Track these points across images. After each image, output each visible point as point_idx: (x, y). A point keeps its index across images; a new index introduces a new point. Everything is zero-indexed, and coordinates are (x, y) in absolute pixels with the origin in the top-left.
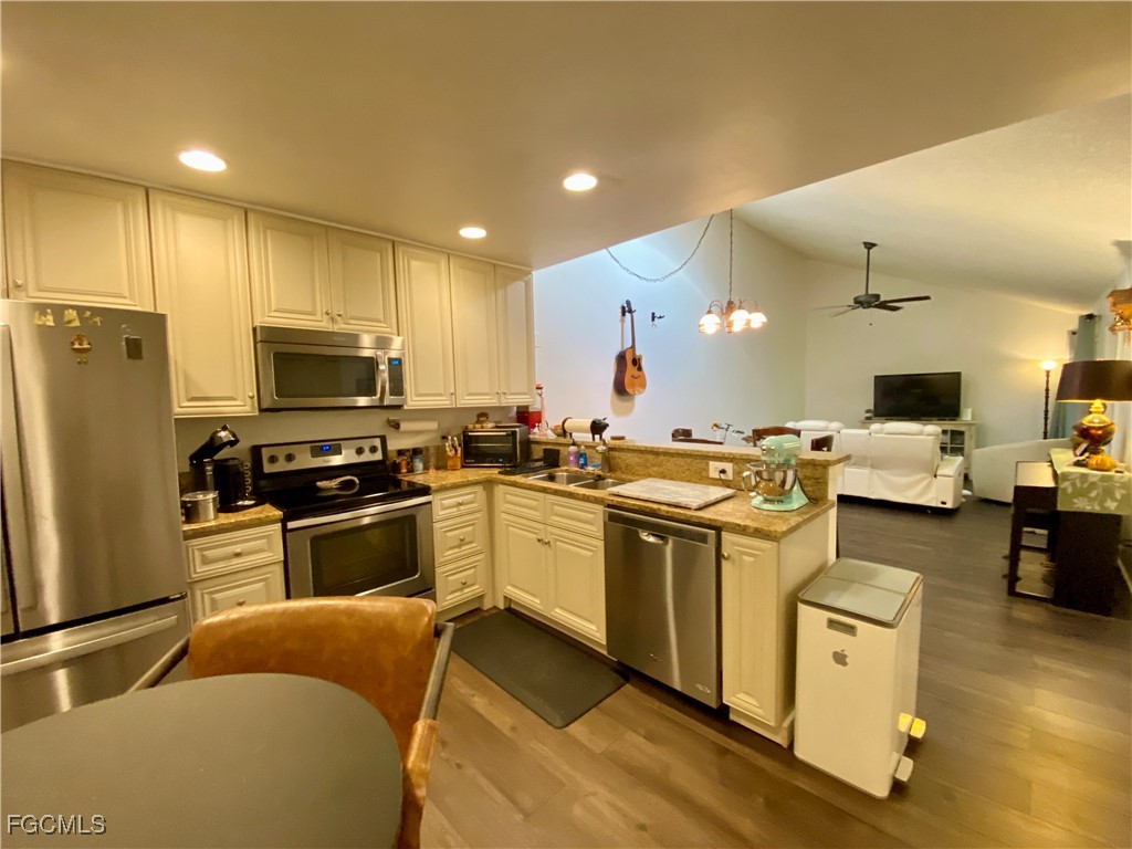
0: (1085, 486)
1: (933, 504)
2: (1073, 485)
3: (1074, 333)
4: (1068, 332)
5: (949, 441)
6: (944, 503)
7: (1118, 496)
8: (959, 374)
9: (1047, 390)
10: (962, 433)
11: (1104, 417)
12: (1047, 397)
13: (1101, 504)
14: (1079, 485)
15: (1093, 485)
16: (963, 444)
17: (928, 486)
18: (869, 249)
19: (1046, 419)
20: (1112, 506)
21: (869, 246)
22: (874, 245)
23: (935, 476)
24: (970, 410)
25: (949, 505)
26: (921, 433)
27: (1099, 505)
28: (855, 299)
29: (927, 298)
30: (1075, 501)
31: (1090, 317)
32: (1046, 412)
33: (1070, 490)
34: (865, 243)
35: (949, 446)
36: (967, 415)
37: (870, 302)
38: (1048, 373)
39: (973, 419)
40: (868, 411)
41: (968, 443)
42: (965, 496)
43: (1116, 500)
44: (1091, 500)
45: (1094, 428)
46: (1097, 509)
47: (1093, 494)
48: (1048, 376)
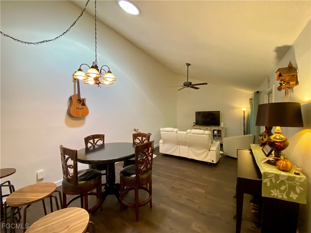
0: (278, 182)
1: (209, 161)
2: (271, 181)
3: (251, 99)
4: (249, 99)
5: (217, 133)
6: (213, 161)
7: (298, 191)
8: (219, 112)
9: (244, 117)
10: (220, 131)
11: (282, 136)
12: (244, 119)
13: (288, 195)
14: (274, 181)
15: (283, 183)
16: (221, 134)
17: (207, 154)
18: (188, 66)
19: (244, 126)
20: (294, 197)
21: (188, 65)
22: (189, 65)
23: (210, 150)
24: (223, 123)
25: (215, 162)
26: (204, 134)
27: (286, 195)
28: (184, 83)
29: (206, 84)
30: (272, 191)
31: (258, 92)
32: (244, 124)
33: (268, 184)
34: (187, 64)
35: (217, 135)
36: (222, 125)
37: (188, 85)
38: (244, 111)
39: (224, 126)
40: (194, 123)
41: (223, 134)
42: (221, 154)
43: (297, 194)
44: (281, 191)
45: (277, 142)
46: (285, 198)
47: (283, 188)
48: (244, 113)
